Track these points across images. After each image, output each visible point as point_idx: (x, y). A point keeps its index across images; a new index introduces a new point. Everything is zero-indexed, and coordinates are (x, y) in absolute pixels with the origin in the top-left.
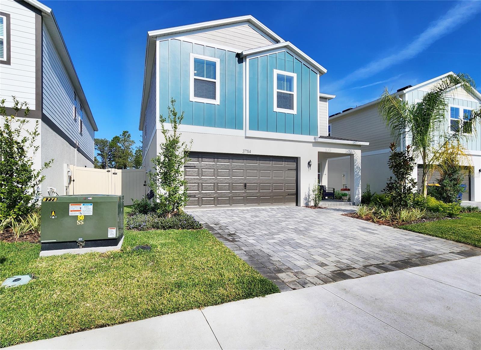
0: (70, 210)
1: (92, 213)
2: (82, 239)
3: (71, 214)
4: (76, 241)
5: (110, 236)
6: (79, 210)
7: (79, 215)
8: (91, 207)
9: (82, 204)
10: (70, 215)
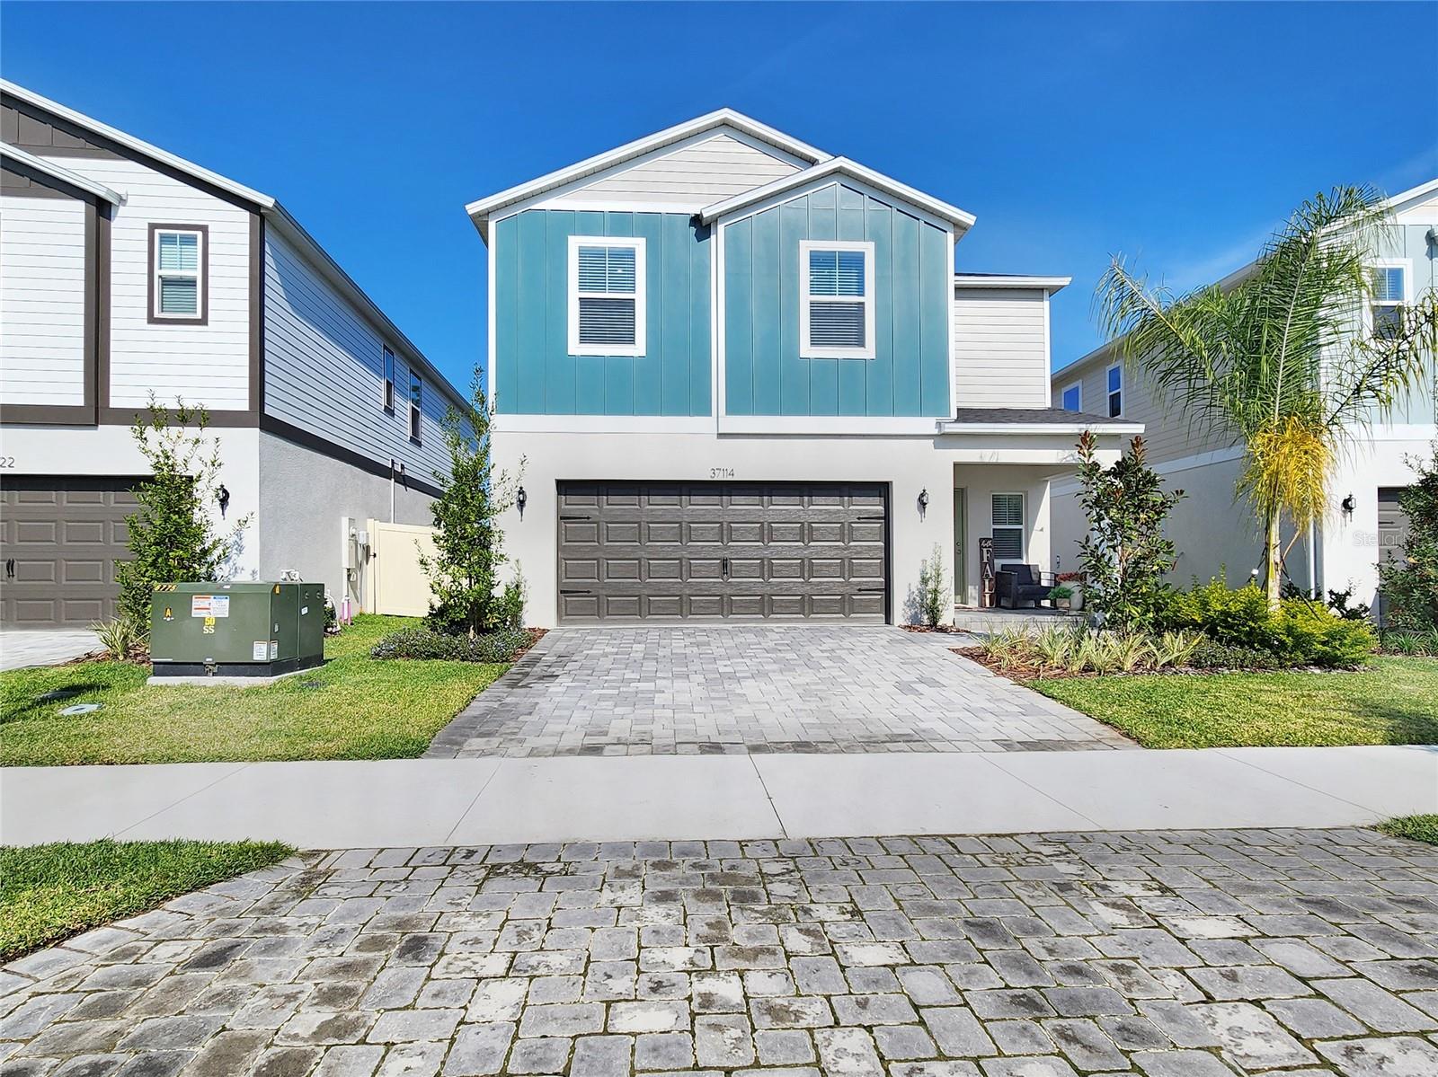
0: (193, 607)
1: (227, 613)
2: (211, 660)
3: (195, 614)
4: (201, 664)
5: (257, 658)
6: (208, 607)
7: (207, 616)
8: (226, 602)
9: (212, 597)
10: (193, 616)
